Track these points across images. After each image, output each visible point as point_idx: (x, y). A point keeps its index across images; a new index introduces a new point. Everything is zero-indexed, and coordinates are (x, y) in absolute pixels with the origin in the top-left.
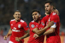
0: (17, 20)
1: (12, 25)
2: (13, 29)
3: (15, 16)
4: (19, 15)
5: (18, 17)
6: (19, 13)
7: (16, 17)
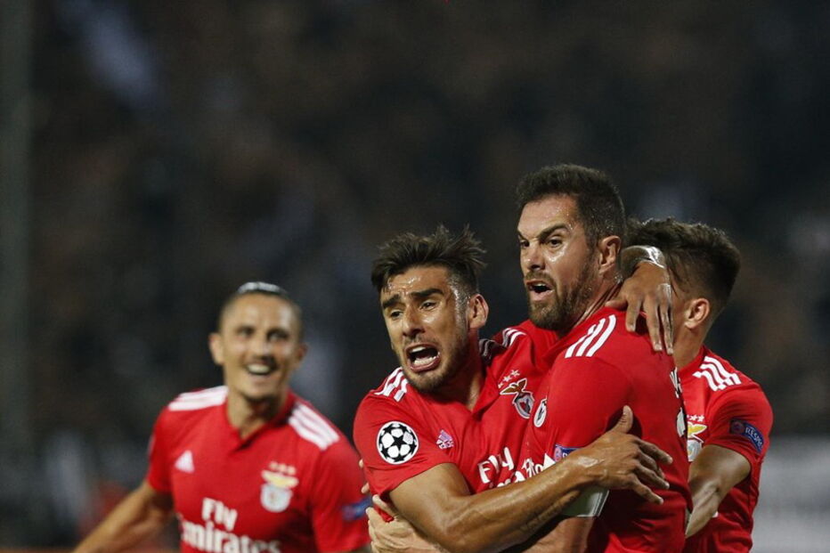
0: (253, 402)
1: (185, 462)
2: (199, 520)
3: (223, 348)
4: (275, 334)
5: (270, 362)
6: (285, 316)
7: (243, 364)
